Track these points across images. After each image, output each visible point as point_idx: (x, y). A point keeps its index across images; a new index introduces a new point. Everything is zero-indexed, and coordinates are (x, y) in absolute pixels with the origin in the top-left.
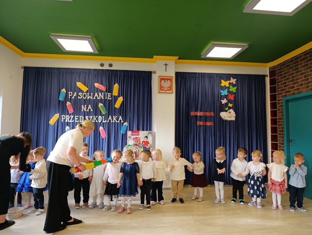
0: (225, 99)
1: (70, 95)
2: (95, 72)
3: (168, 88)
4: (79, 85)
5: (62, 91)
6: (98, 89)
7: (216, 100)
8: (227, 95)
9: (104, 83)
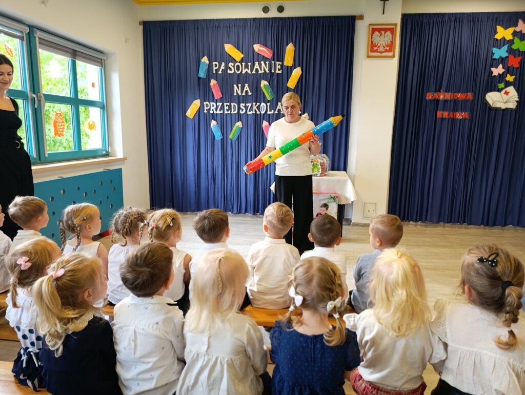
0: (501, 66)
1: (215, 68)
2: (254, 24)
3: (386, 48)
4: (229, 48)
5: (203, 60)
6: (260, 56)
7: (480, 69)
8: (506, 57)
9: (269, 43)
